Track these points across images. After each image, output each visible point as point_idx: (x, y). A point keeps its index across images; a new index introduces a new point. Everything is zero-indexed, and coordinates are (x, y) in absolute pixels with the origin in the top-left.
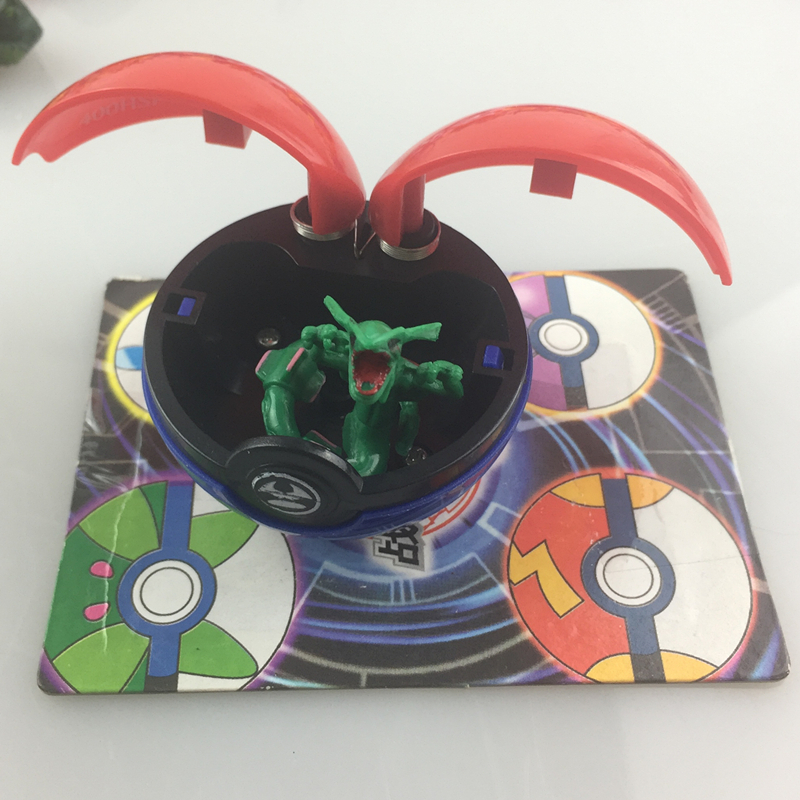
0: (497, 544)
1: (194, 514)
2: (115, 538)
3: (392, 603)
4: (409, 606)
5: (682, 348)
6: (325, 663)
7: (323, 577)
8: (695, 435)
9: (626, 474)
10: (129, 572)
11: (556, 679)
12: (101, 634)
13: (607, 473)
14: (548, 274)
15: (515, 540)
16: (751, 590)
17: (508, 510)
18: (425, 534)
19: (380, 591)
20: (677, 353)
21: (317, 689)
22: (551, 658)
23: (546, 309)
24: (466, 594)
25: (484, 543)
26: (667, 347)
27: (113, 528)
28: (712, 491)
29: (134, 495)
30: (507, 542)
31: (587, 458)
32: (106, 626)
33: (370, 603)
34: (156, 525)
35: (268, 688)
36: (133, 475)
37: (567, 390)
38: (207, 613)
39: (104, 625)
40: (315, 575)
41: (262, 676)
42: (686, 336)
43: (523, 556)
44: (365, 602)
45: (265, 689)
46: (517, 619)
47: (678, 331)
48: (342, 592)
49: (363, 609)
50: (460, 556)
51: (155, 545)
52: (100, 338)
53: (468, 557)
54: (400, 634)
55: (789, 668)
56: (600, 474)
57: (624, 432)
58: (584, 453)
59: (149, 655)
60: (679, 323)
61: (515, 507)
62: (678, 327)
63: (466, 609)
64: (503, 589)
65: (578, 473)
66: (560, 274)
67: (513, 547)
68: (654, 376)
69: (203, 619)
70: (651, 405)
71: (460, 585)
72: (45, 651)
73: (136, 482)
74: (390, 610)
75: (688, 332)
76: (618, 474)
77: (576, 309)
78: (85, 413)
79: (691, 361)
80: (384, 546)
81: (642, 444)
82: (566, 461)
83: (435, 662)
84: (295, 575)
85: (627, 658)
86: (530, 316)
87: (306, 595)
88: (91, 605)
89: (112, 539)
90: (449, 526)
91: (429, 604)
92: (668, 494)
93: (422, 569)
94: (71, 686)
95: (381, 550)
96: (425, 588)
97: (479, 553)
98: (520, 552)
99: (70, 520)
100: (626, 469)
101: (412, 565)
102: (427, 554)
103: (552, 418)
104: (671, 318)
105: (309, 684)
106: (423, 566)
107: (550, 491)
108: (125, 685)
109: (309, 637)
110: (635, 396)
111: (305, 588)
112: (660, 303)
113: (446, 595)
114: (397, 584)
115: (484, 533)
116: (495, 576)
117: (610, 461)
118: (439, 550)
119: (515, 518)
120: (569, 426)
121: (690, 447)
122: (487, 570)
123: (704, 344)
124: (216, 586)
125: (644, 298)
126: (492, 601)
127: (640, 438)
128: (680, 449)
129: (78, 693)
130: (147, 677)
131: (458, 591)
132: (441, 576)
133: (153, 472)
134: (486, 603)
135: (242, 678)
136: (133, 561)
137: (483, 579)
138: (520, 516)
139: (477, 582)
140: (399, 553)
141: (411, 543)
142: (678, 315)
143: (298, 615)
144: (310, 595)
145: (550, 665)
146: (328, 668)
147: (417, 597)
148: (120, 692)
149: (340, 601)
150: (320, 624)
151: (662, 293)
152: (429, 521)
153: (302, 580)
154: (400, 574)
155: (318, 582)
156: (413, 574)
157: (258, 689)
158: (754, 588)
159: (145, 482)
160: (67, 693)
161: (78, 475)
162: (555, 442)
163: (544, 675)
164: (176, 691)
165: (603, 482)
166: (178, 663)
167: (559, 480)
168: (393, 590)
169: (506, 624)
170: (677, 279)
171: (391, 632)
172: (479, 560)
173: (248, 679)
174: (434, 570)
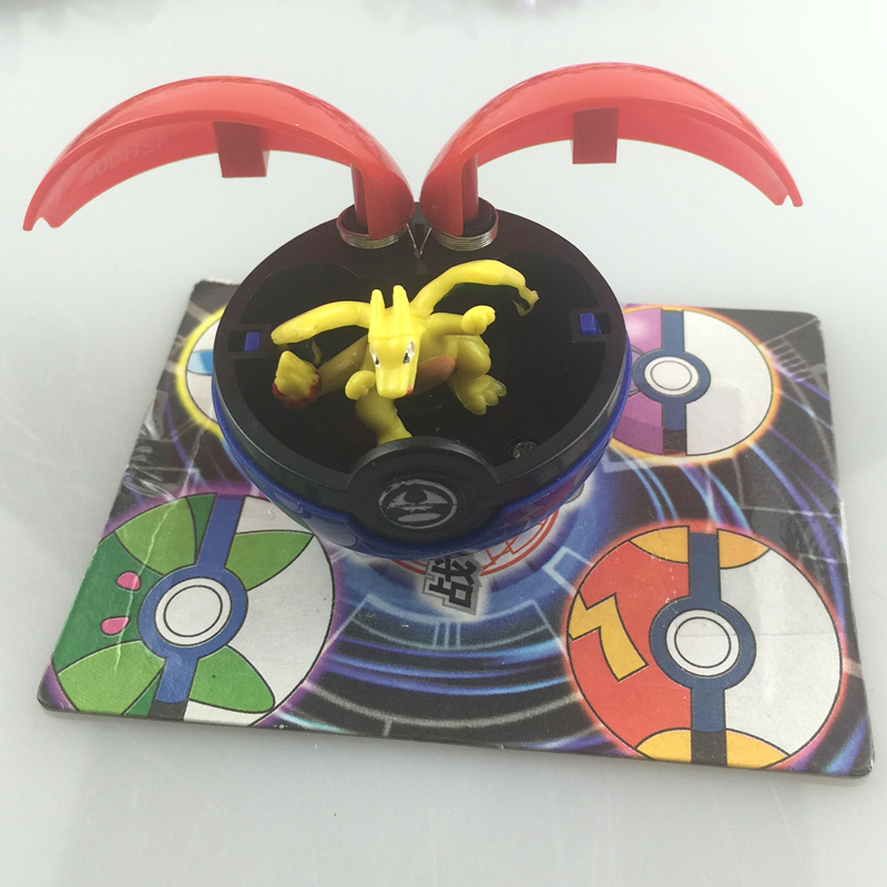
0: (561, 592)
1: (238, 531)
2: (150, 549)
3: (434, 646)
4: (452, 652)
5: (803, 398)
6: (349, 705)
7: (363, 610)
8: (802, 493)
9: (718, 530)
10: (157, 586)
11: (601, 750)
12: (115, 651)
13: (696, 526)
14: (666, 308)
15: (582, 590)
16: (841, 672)
17: (579, 557)
18: (483, 574)
19: (423, 633)
20: (796, 402)
21: (335, 733)
22: (601, 725)
23: (658, 345)
24: (517, 645)
25: (545, 591)
26: (787, 396)
27: (150, 539)
28: (812, 557)
29: (178, 506)
30: (572, 591)
31: (676, 508)
32: (122, 643)
33: (409, 644)
34: (196, 539)
35: (282, 726)
36: (182, 485)
37: (666, 432)
38: (232, 639)
39: (120, 640)
40: (354, 608)
41: (277, 712)
42: (809, 386)
43: (587, 609)
44: (405, 643)
45: (278, 728)
46: (570, 678)
47: (800, 380)
48: (380, 630)
49: (401, 651)
50: (518, 603)
51: (190, 560)
52: (177, 340)
53: (526, 604)
54: (436, 681)
55: (872, 764)
56: (688, 527)
57: (724, 483)
58: (673, 503)
59: (161, 677)
60: (803, 371)
61: (588, 554)
62: (802, 375)
63: (514, 661)
64: (559, 643)
65: (663, 524)
66: (680, 309)
67: (579, 598)
68: (766, 425)
69: (226, 644)
70: (757, 456)
71: (513, 634)
72: (53, 662)
73: (184, 492)
74: (430, 654)
75: (812, 381)
76: (709, 529)
77: (689, 348)
78: (146, 415)
79: (811, 413)
80: (436, 583)
81: (741, 498)
82: (654, 510)
83: (469, 717)
84: (333, 606)
85: (689, 732)
86: (639, 351)
87: (341, 629)
88: (111, 618)
89: (146, 550)
90: (511, 568)
91: (473, 651)
92: (761, 556)
93: (474, 613)
94: (72, 703)
95: (432, 588)
96: (472, 634)
97: (539, 602)
98: (584, 604)
99: (107, 527)
100: (719, 525)
101: (463, 608)
102: (482, 597)
103: (643, 460)
104: (795, 365)
105: (326, 727)
106: (475, 609)
107: (629, 540)
108: (129, 707)
109: (335, 675)
110: (741, 446)
111: (342, 621)
112: (786, 348)
113: (495, 644)
114: (442, 626)
115: (549, 579)
116: (553, 627)
117: (702, 514)
118: (496, 593)
119: (585, 566)
120: (661, 471)
121: (796, 507)
122: (545, 620)
123: (829, 396)
124: (247, 609)
125: (769, 342)
126: (546, 655)
127: (740, 491)
128: (784, 507)
129: (78, 710)
130: (154, 702)
131: (509, 641)
132: (489, 621)
133: (204, 483)
134: (538, 656)
135: (255, 713)
136: (164, 575)
137: (538, 630)
138: (592, 565)
139: (532, 632)
140: (451, 593)
141: (466, 583)
142: (803, 362)
143: (328, 650)
144: (346, 630)
145: (597, 733)
146: (350, 712)
147: (462, 643)
148: (122, 715)
149: (376, 639)
150: (350, 662)
151: (789, 338)
152: (490, 561)
153: (340, 610)
154: (449, 616)
155: (356, 616)
156: (463, 617)
157: (272, 728)
158: (844, 670)
159: (193, 492)
160: (67, 710)
161: (124, 480)
162: (642, 488)
163: (590, 743)
164: (182, 720)
165: (690, 535)
166: (190, 690)
167: (642, 530)
168: (437, 632)
169: (555, 682)
170: (808, 323)
171: (427, 678)
172: (538, 608)
173: (262, 715)
174: (486, 614)
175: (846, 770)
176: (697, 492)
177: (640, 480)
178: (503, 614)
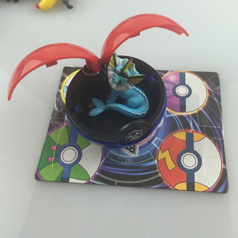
0: (156, 149)
3: (126, 163)
4: (130, 164)
5: (214, 96)
6: (107, 178)
7: (109, 154)
8: (214, 122)
9: (193, 132)
10: (60, 149)
11: (166, 188)
12: (52, 165)
13: (188, 131)
14: (180, 72)
15: (161, 148)
17: (160, 140)
18: (137, 144)
19: (123, 160)
20: (212, 97)
21: (104, 185)
22: (166, 182)
23: (179, 82)
24: (146, 162)
25: (152, 149)
26: (210, 96)
27: (58, 137)
28: (216, 138)
29: (64, 128)
30: (159, 148)
32: (53, 163)
34: (69, 136)
35: (92, 183)
36: (64, 122)
37: (181, 106)
38: (79, 162)
40: (107, 154)
41: (90, 180)
42: (216, 93)
43: (162, 153)
44: (119, 162)
46: (158, 170)
47: (214, 91)
48: (114, 159)
49: (119, 164)
50: (146, 151)
51: (68, 142)
52: (60, 83)
53: (148, 152)
54: (127, 172)
55: (228, 190)
56: (186, 131)
58: (183, 125)
59: (63, 172)
60: (214, 89)
61: (162, 139)
62: (214, 90)
63: (145, 166)
64: (156, 162)
65: (180, 131)
66: (184, 72)
67: (160, 150)
68: (205, 104)
70: (203, 112)
71: (144, 160)
72: (37, 169)
73: (65, 124)
74: (125, 165)
75: (217, 91)
76: (191, 132)
77: (186, 83)
78: (54, 103)
79: (216, 100)
81: (199, 123)
82: (178, 127)
83: (135, 180)
84: (102, 153)
85: (186, 183)
86: (174, 84)
87: (104, 159)
88: (50, 157)
89: (57, 140)
90: (144, 143)
91: (136, 164)
92: (203, 138)
93: (135, 154)
95: (125, 148)
96: (135, 160)
97: (151, 151)
99: (47, 134)
100: (193, 130)
101: (133, 153)
102: (137, 150)
103: (175, 114)
104: (212, 87)
105: (102, 184)
107: (172, 135)
108: (56, 179)
109: (104, 171)
110: (199, 110)
111: (104, 157)
112: (210, 82)
113: (141, 162)
115: (153, 145)
116: (154, 157)
117: (189, 127)
118: (141, 149)
119: (162, 142)
120: (179, 116)
121: (212, 125)
122: (152, 156)
123: (220, 95)
124: (82, 155)
125: (206, 81)
126: (153, 165)
127: (199, 121)
128: (209, 125)
129: (44, 180)
130: (62, 178)
132: (139, 157)
133: (69, 122)
134: (151, 165)
135: (85, 180)
136: (62, 146)
137: (151, 158)
138: (163, 142)
139: (149, 159)
140: (130, 149)
141: (133, 147)
142: (214, 86)
143: (102, 165)
145: (165, 184)
146: (107, 180)
147: (133, 162)
148: (55, 181)
149: (112, 161)
151: (211, 79)
153: (104, 154)
154: (129, 155)
155: (108, 156)
156: (133, 155)
157: (90, 184)
158: (222, 167)
159: (67, 124)
160: (42, 180)
161: (50, 121)
162: (175, 121)
163: (163, 186)
164: (68, 182)
165: (186, 133)
166: (70, 175)
167: (175, 132)
168: (127, 159)
169: (155, 171)
170: (216, 75)
171: (125, 171)
172: (151, 153)
173: (87, 181)
174: (138, 155)
175: (222, 192)
176: (188, 122)
177: (175, 119)
178: (142, 154)
